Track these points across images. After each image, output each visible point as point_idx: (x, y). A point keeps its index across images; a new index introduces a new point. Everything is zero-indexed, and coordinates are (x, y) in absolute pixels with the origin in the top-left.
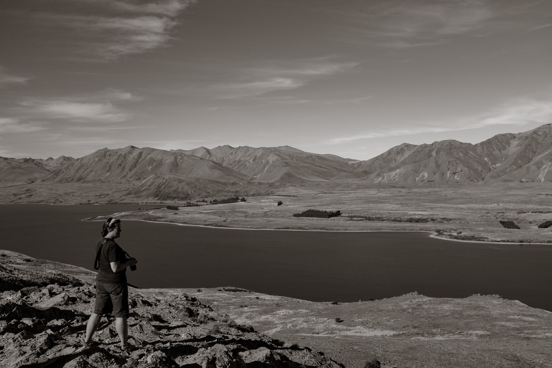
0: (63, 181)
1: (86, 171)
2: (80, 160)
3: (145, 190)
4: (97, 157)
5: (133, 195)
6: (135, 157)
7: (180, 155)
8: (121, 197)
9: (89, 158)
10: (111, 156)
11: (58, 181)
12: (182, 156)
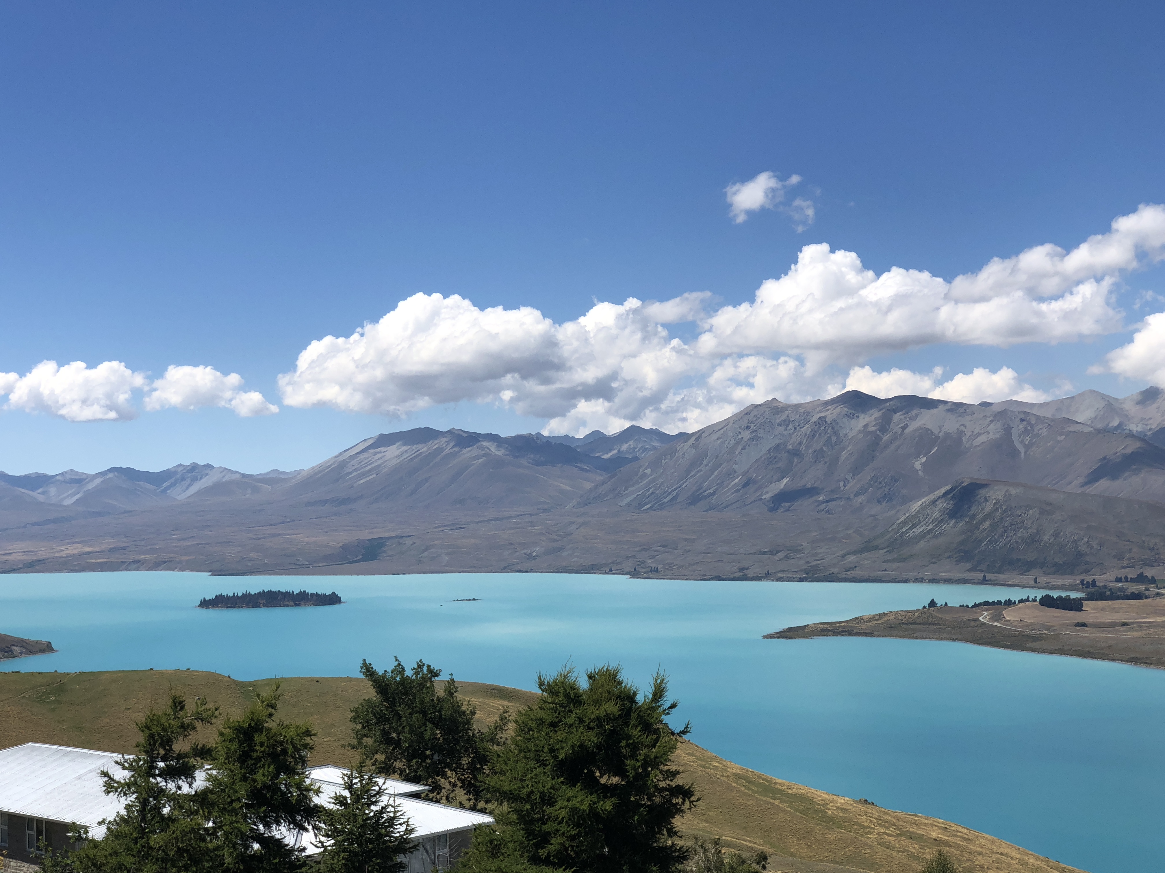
0: (645, 504)
1: (716, 473)
2: (693, 438)
3: (922, 536)
4: (748, 427)
5: (882, 551)
6: (871, 429)
7: (1022, 420)
8: (843, 556)
9: (722, 431)
10: (790, 427)
11: (629, 504)
12: (1029, 423)
